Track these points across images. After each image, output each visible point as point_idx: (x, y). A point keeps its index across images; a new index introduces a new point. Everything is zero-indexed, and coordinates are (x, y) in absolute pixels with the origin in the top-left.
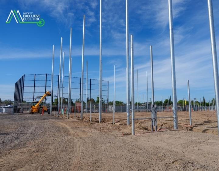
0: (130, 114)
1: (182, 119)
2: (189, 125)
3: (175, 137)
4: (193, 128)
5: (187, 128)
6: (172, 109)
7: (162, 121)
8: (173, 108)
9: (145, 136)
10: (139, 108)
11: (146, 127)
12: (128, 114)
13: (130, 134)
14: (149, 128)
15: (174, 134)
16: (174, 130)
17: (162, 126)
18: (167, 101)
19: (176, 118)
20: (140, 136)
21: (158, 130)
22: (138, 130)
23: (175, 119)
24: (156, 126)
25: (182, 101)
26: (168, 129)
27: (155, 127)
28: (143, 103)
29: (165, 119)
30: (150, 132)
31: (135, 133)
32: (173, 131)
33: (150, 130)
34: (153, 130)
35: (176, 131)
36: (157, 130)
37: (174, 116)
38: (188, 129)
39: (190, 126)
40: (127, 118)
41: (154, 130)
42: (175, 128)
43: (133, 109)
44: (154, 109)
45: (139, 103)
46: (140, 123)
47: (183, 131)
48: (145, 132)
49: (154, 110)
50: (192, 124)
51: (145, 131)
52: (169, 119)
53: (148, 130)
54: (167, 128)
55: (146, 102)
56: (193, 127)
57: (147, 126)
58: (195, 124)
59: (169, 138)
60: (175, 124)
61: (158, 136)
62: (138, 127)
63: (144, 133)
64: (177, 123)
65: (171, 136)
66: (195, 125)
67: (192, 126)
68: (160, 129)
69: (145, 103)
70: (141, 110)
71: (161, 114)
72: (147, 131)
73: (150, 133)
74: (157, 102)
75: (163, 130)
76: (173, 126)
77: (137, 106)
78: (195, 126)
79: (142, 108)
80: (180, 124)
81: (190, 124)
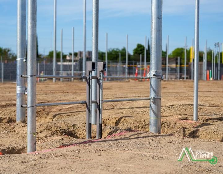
0: (24, 90)
1: (175, 103)
2: (189, 122)
3: (148, 154)
4: (201, 129)
5: (184, 129)
6: (148, 75)
7: (119, 109)
8: (151, 74)
9: (64, 156)
10: (58, 67)
11: (71, 129)
12: (18, 89)
13: (21, 150)
14: (79, 131)
15: (147, 145)
16: (148, 136)
17: (117, 123)
18: (140, 50)
19: (157, 101)
20: (49, 156)
21: (104, 135)
22: (46, 137)
23: (153, 105)
24: (100, 126)
25: (182, 49)
26: (131, 133)
27: (95, 128)
28: (71, 54)
29: (127, 105)
30: (80, 144)
31: (37, 147)
32: (146, 137)
33: (81, 136)
34: (90, 136)
35: (154, 139)
36: (100, 136)
37: (153, 95)
38: (188, 132)
39: (193, 122)
40: (15, 100)
41: (95, 137)
42: (152, 130)
43: (32, 76)
44: (96, 74)
45: (58, 55)
46: (55, 116)
47: (172, 138)
48: (65, 142)
49: (96, 78)
50: (200, 117)
51: (68, 140)
52: (141, 103)
53: (76, 137)
54: (129, 130)
55: (81, 53)
56: (201, 126)
57: (74, 126)
58: (207, 117)
59: (131, 158)
60: (152, 118)
61: (102, 153)
62: (47, 128)
63: (64, 146)
64: (158, 115)
65: (137, 152)
66: (207, 120)
67: (198, 124)
68: (110, 134)
69: (76, 54)
70: (63, 74)
71: (120, 88)
72: (72, 138)
73: (81, 147)
74: (113, 50)
75: (118, 137)
76: (149, 124)
77: (52, 61)
78: (206, 123)
79: (66, 68)
80: (167, 118)
81: (195, 119)
